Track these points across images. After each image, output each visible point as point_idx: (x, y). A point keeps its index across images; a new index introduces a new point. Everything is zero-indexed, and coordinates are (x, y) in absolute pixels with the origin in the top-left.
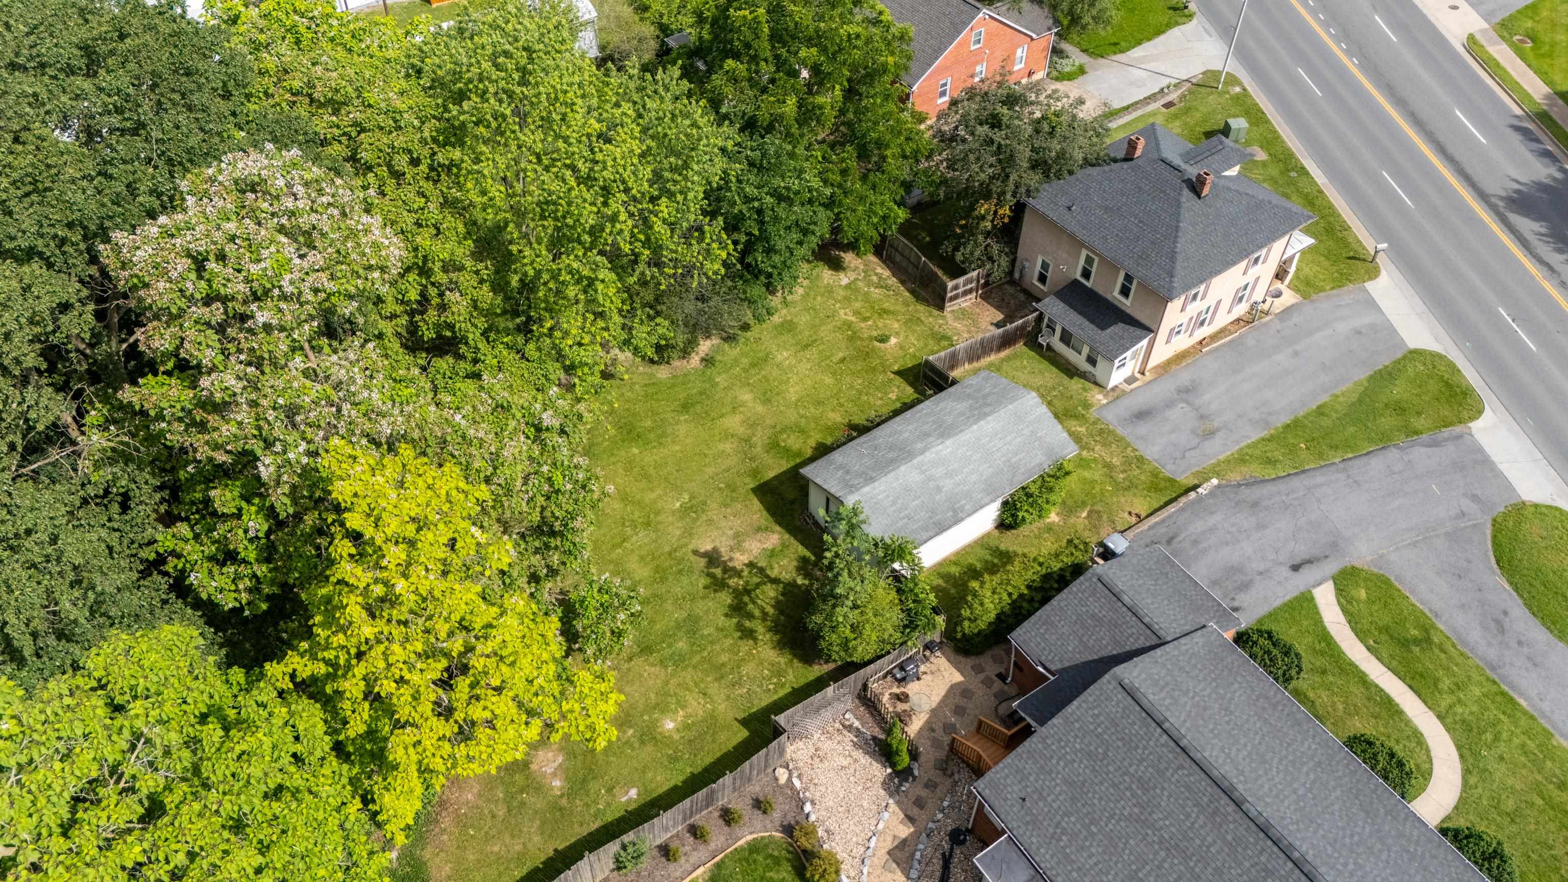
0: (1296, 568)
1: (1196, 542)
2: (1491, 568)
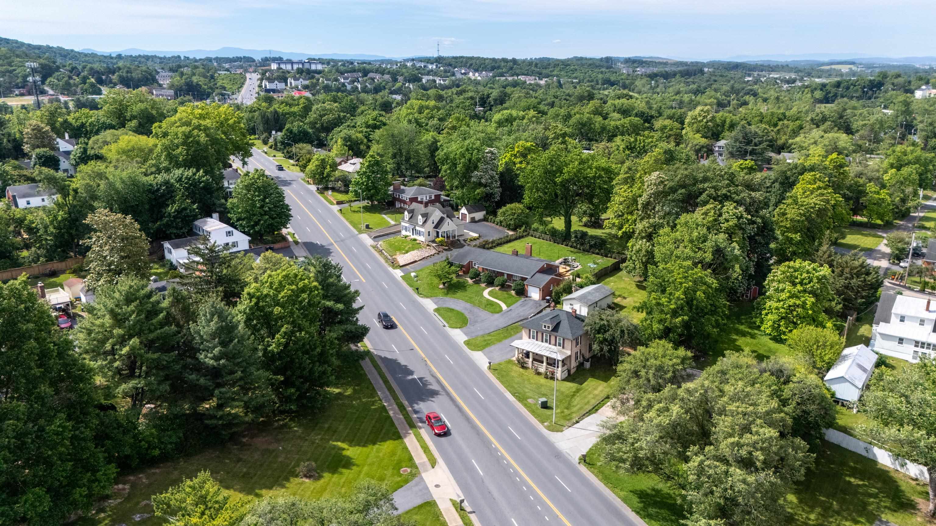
0: (511, 310)
1: (532, 308)
2: (470, 319)
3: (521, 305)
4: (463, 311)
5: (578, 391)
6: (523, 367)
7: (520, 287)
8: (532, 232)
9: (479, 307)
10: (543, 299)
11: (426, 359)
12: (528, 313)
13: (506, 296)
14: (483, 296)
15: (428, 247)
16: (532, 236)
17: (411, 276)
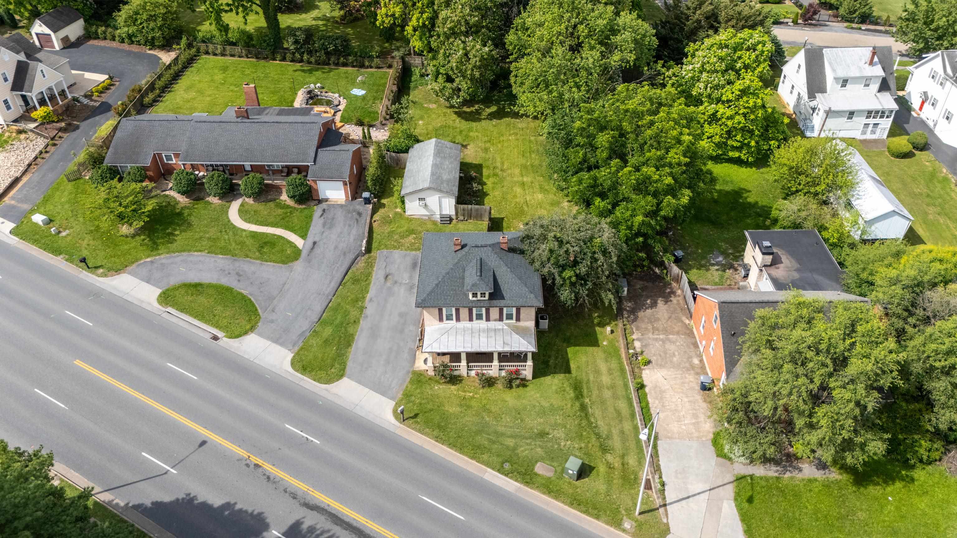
0: (315, 243)
1: (350, 226)
2: (251, 295)
3: (324, 225)
5: (578, 390)
6: (450, 380)
7: (299, 187)
8: (203, 47)
9: (247, 256)
10: (354, 198)
11: (255, 459)
12: (352, 240)
13: (280, 211)
14: (234, 227)
15: (23, 136)
16: (207, 53)
17: (36, 224)
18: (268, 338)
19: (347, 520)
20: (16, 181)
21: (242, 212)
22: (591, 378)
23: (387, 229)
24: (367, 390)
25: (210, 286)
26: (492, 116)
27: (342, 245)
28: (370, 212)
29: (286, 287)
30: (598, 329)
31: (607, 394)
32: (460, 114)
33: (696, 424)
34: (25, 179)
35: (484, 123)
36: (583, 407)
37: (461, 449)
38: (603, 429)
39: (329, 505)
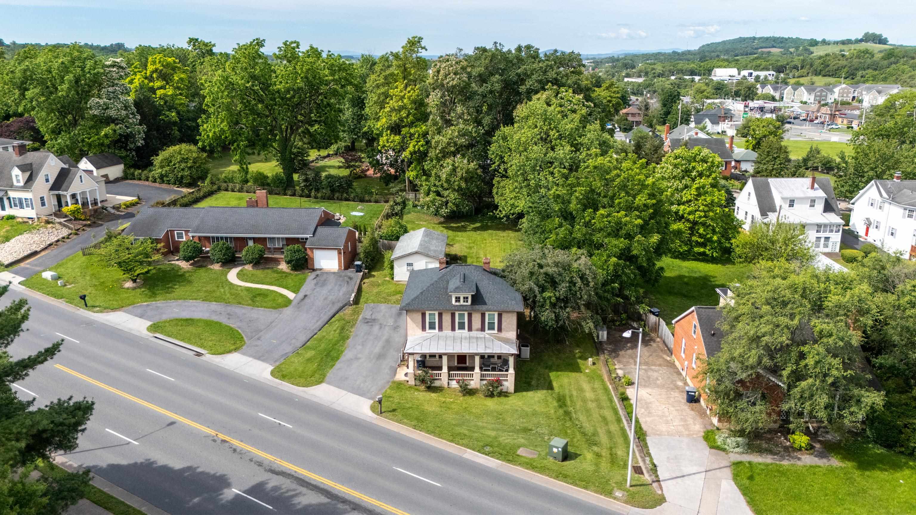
0: (305, 296)
1: (340, 285)
2: (239, 328)
3: (316, 284)
4: (215, 318)
5: (561, 401)
6: (431, 389)
7: (297, 256)
8: (224, 185)
9: (240, 303)
10: (347, 267)
11: (221, 436)
12: (341, 294)
13: (276, 275)
14: (231, 284)
15: (50, 226)
16: (226, 190)
17: (45, 280)
18: (250, 356)
19: (314, 483)
20: (35, 253)
21: (240, 276)
22: (575, 393)
23: (375, 290)
24: (344, 392)
25: (199, 320)
26: (476, 229)
27: (331, 298)
28: (360, 277)
29: (274, 324)
30: (579, 361)
31: (592, 405)
32: (447, 228)
33: (686, 427)
34: (43, 253)
35: (468, 233)
36: (567, 413)
37: (440, 435)
38: (588, 428)
39: (296, 472)
